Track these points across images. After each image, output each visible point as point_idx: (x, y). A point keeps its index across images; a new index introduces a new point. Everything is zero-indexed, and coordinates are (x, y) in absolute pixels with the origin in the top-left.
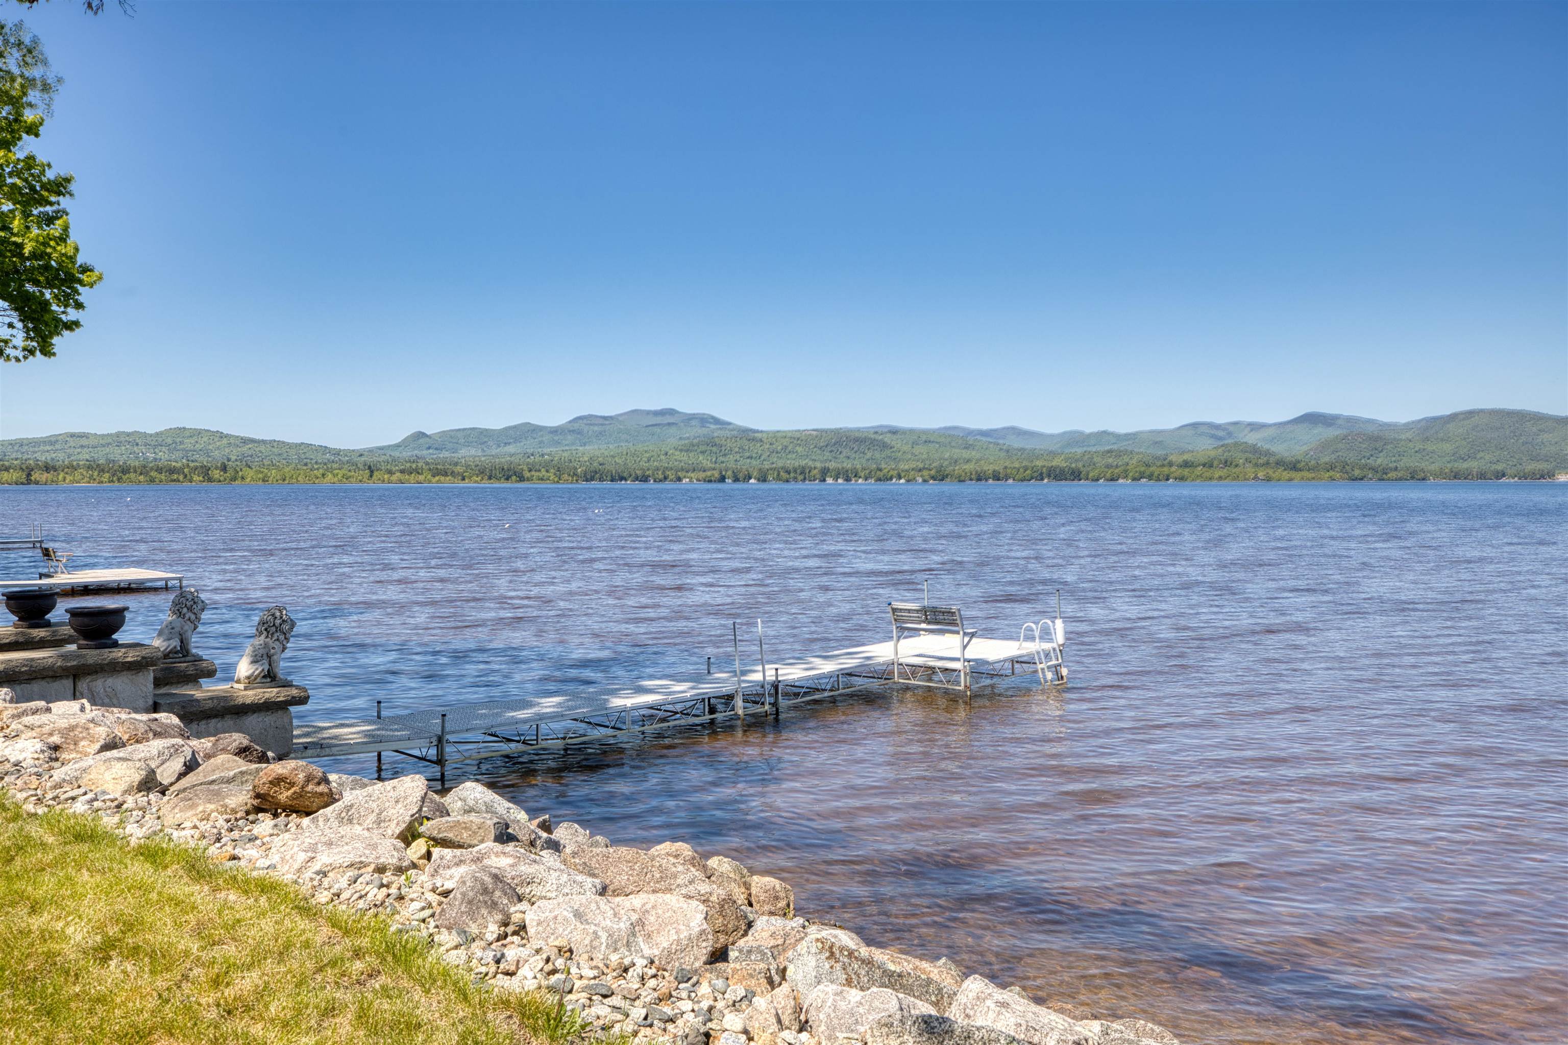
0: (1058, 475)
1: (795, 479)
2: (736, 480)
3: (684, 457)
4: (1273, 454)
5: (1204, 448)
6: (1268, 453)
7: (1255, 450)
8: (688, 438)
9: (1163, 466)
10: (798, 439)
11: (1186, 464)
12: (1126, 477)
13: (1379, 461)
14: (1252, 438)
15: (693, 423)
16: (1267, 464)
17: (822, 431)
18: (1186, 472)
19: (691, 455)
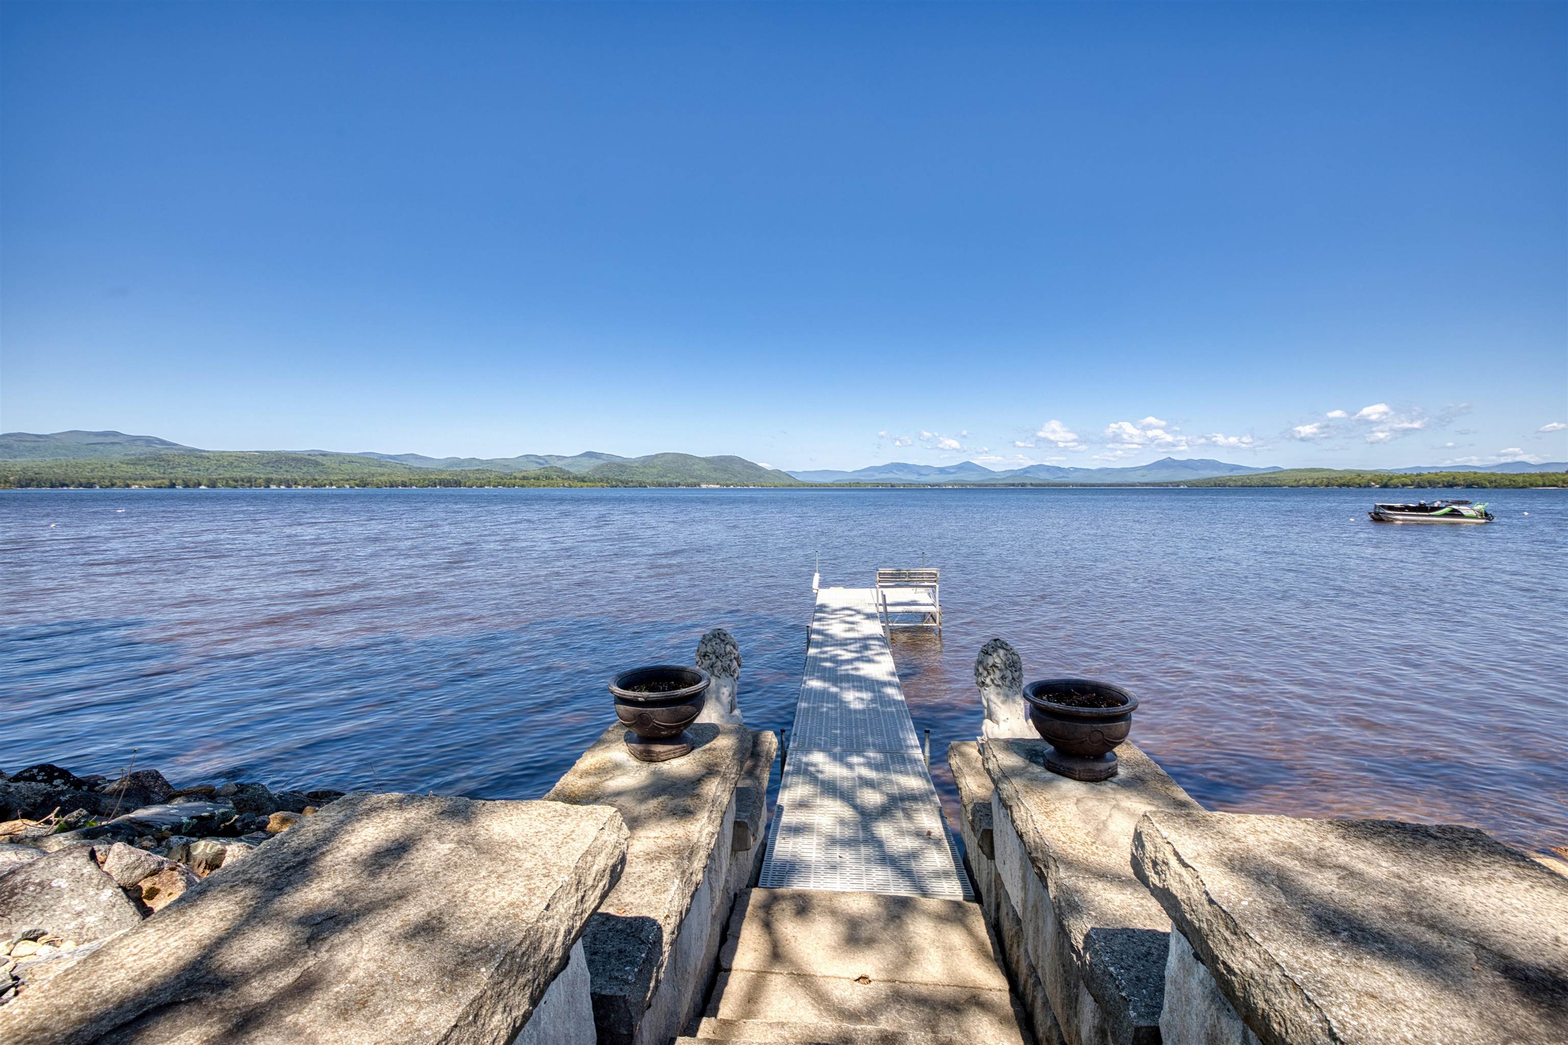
0: (446, 484)
1: (242, 486)
2: (186, 486)
3: (131, 469)
4: (571, 473)
5: (533, 469)
6: (568, 472)
7: (561, 470)
8: (134, 455)
9: (511, 479)
10: (242, 458)
11: (524, 478)
12: (489, 485)
13: (624, 478)
14: (559, 464)
15: (139, 443)
16: (569, 478)
17: (263, 452)
18: (525, 482)
19: (138, 467)
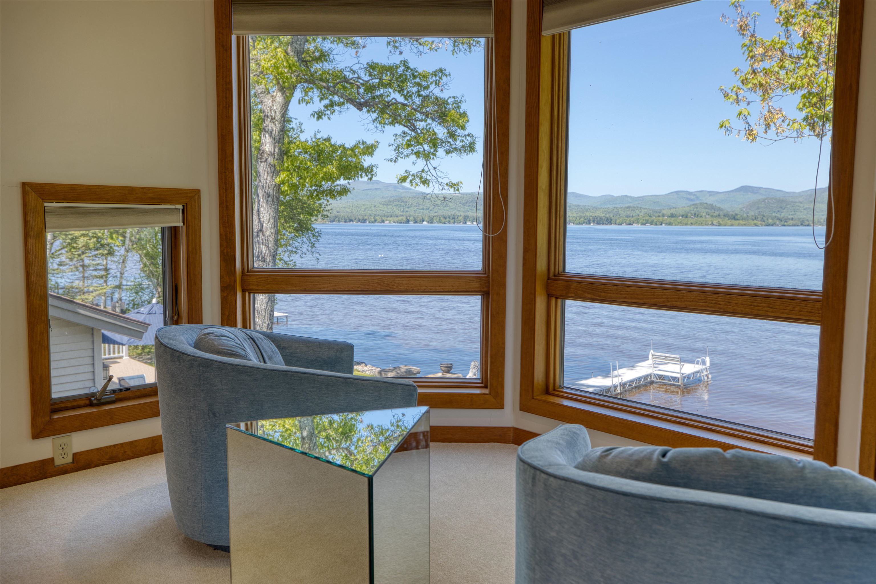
0: (599, 221)
1: (449, 222)
2: (416, 222)
3: (385, 208)
4: (722, 210)
5: (683, 206)
6: (719, 209)
7: (712, 207)
8: (387, 197)
9: (659, 216)
11: (672, 216)
12: (638, 223)
13: (783, 215)
14: (710, 200)
16: (719, 216)
18: (672, 220)
19: (389, 207)
